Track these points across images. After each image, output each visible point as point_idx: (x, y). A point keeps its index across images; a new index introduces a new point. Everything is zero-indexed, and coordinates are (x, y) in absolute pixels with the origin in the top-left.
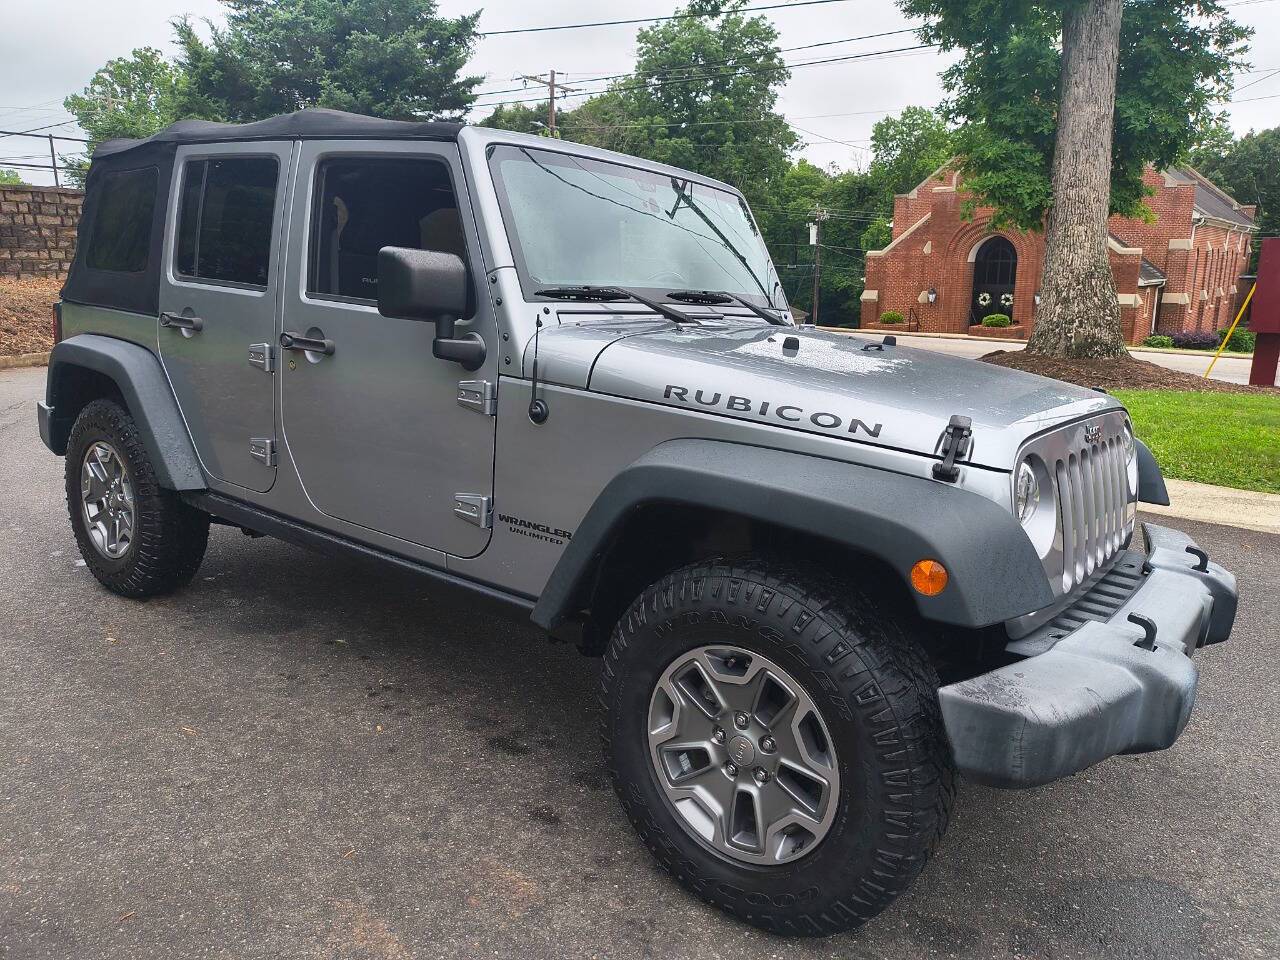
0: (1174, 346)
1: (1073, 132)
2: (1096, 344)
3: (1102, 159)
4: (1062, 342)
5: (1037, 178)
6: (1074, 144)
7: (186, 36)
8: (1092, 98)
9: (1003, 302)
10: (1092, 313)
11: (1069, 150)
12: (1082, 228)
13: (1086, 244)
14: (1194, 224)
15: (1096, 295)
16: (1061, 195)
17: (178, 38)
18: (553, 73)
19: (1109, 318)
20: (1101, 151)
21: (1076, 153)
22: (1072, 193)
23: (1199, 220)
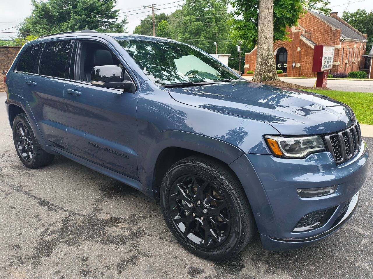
0: (333, 77)
1: (262, 18)
2: (268, 77)
3: (270, 25)
4: (260, 77)
5: (253, 32)
6: (262, 21)
7: (34, 2)
8: (266, 8)
9: (284, 66)
10: (267, 69)
11: (261, 22)
12: (265, 45)
13: (266, 49)
14: (341, 40)
15: (268, 64)
16: (259, 36)
17: (32, 3)
18: (153, 4)
19: (272, 70)
20: (269, 23)
21: (263, 24)
22: (262, 35)
23: (343, 39)
